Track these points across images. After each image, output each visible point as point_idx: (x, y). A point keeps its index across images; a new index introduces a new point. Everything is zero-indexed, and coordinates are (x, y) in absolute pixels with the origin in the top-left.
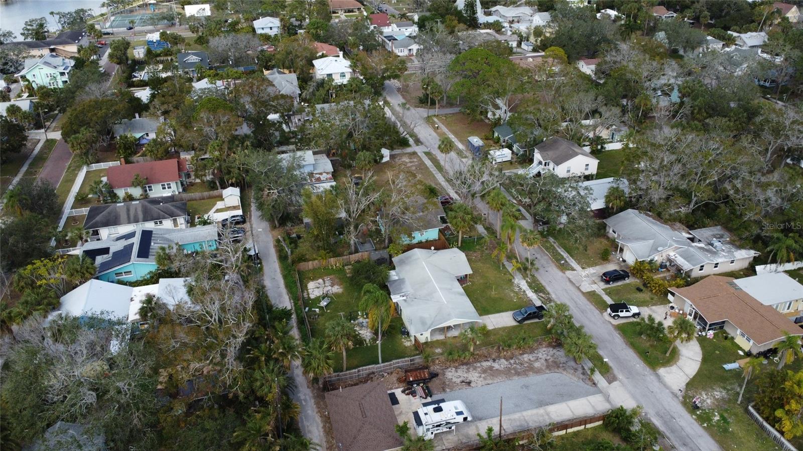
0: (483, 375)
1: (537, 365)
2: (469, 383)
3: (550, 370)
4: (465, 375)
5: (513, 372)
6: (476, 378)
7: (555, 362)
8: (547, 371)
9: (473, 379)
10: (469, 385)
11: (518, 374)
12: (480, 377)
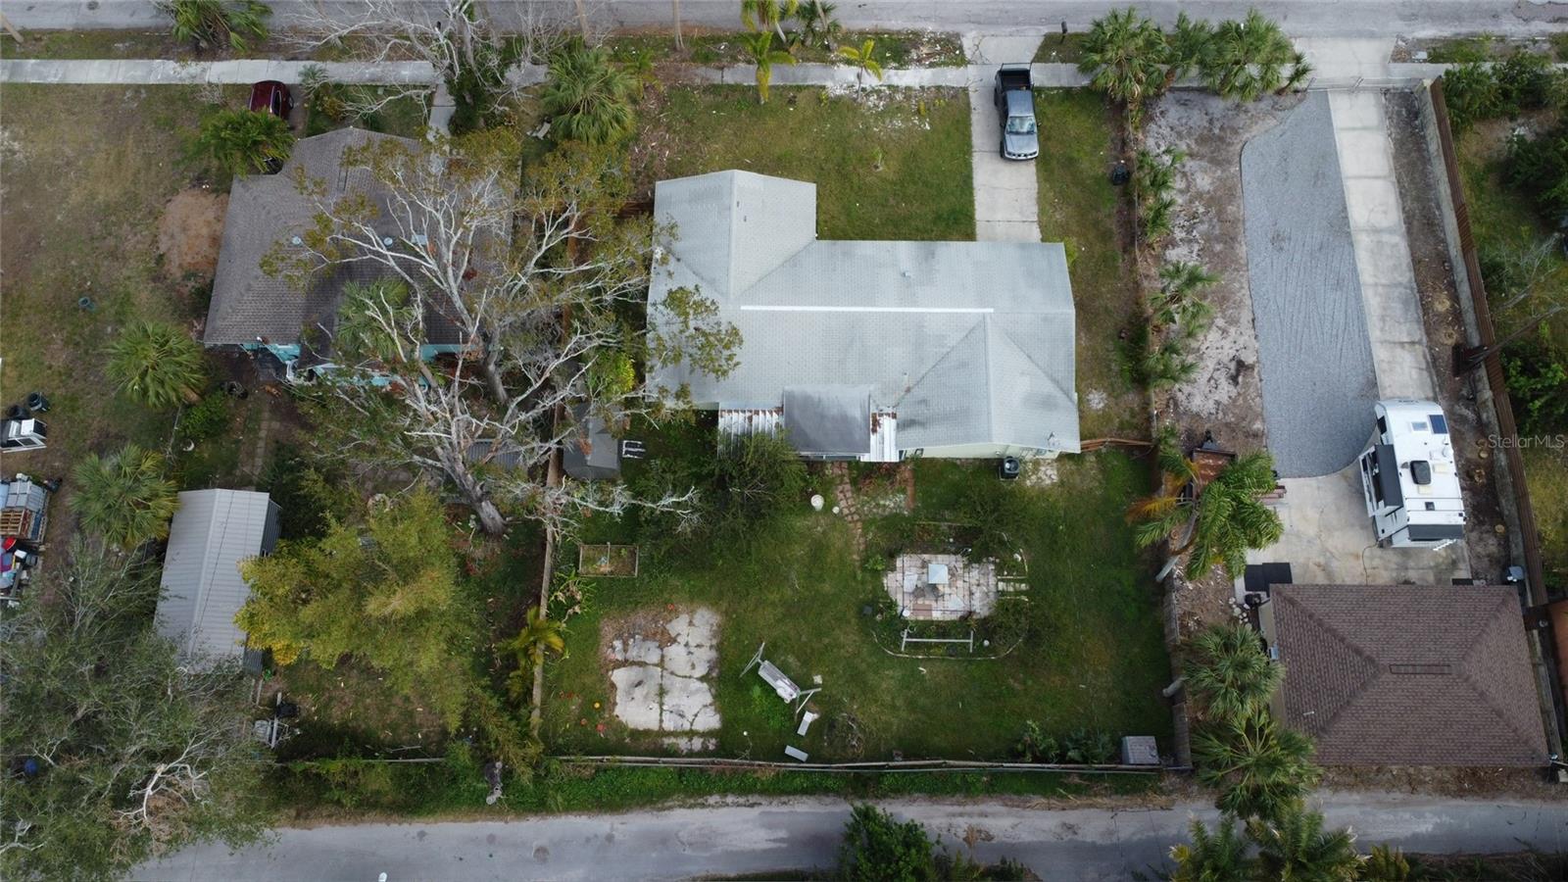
0: (1220, 322)
1: (1204, 182)
2: (1241, 366)
3: (1229, 162)
4: (1211, 364)
5: (1218, 247)
6: (1227, 343)
7: (1202, 140)
8: (1234, 169)
9: (1228, 351)
10: (1251, 367)
11: (1230, 239)
12: (1224, 331)
